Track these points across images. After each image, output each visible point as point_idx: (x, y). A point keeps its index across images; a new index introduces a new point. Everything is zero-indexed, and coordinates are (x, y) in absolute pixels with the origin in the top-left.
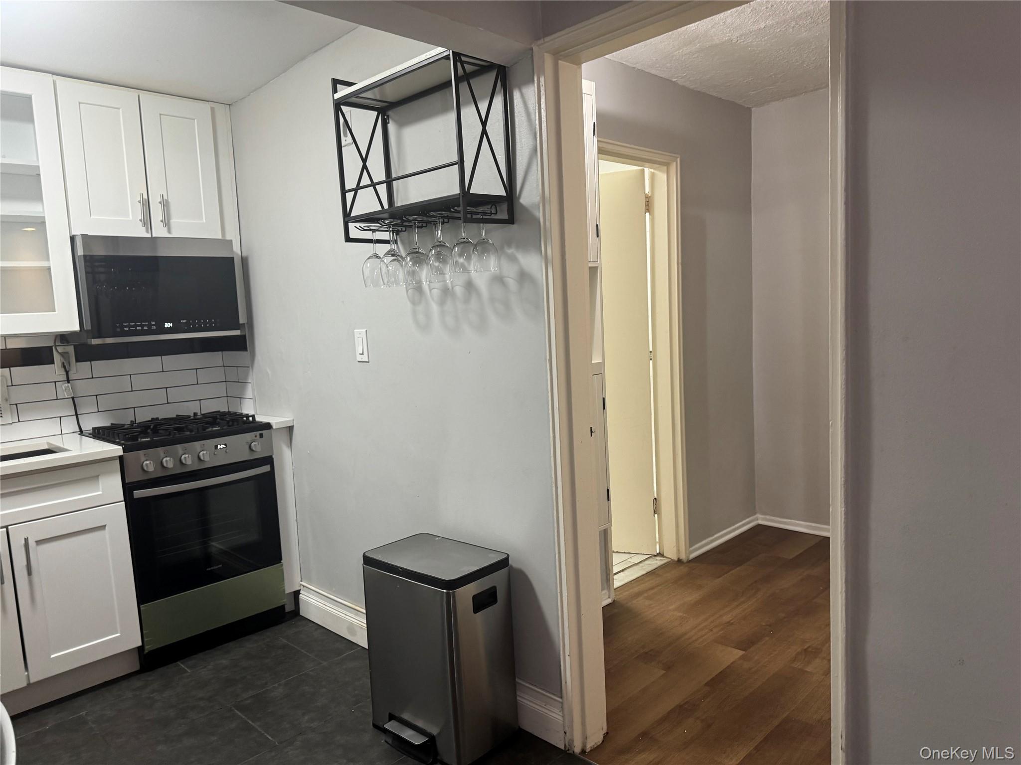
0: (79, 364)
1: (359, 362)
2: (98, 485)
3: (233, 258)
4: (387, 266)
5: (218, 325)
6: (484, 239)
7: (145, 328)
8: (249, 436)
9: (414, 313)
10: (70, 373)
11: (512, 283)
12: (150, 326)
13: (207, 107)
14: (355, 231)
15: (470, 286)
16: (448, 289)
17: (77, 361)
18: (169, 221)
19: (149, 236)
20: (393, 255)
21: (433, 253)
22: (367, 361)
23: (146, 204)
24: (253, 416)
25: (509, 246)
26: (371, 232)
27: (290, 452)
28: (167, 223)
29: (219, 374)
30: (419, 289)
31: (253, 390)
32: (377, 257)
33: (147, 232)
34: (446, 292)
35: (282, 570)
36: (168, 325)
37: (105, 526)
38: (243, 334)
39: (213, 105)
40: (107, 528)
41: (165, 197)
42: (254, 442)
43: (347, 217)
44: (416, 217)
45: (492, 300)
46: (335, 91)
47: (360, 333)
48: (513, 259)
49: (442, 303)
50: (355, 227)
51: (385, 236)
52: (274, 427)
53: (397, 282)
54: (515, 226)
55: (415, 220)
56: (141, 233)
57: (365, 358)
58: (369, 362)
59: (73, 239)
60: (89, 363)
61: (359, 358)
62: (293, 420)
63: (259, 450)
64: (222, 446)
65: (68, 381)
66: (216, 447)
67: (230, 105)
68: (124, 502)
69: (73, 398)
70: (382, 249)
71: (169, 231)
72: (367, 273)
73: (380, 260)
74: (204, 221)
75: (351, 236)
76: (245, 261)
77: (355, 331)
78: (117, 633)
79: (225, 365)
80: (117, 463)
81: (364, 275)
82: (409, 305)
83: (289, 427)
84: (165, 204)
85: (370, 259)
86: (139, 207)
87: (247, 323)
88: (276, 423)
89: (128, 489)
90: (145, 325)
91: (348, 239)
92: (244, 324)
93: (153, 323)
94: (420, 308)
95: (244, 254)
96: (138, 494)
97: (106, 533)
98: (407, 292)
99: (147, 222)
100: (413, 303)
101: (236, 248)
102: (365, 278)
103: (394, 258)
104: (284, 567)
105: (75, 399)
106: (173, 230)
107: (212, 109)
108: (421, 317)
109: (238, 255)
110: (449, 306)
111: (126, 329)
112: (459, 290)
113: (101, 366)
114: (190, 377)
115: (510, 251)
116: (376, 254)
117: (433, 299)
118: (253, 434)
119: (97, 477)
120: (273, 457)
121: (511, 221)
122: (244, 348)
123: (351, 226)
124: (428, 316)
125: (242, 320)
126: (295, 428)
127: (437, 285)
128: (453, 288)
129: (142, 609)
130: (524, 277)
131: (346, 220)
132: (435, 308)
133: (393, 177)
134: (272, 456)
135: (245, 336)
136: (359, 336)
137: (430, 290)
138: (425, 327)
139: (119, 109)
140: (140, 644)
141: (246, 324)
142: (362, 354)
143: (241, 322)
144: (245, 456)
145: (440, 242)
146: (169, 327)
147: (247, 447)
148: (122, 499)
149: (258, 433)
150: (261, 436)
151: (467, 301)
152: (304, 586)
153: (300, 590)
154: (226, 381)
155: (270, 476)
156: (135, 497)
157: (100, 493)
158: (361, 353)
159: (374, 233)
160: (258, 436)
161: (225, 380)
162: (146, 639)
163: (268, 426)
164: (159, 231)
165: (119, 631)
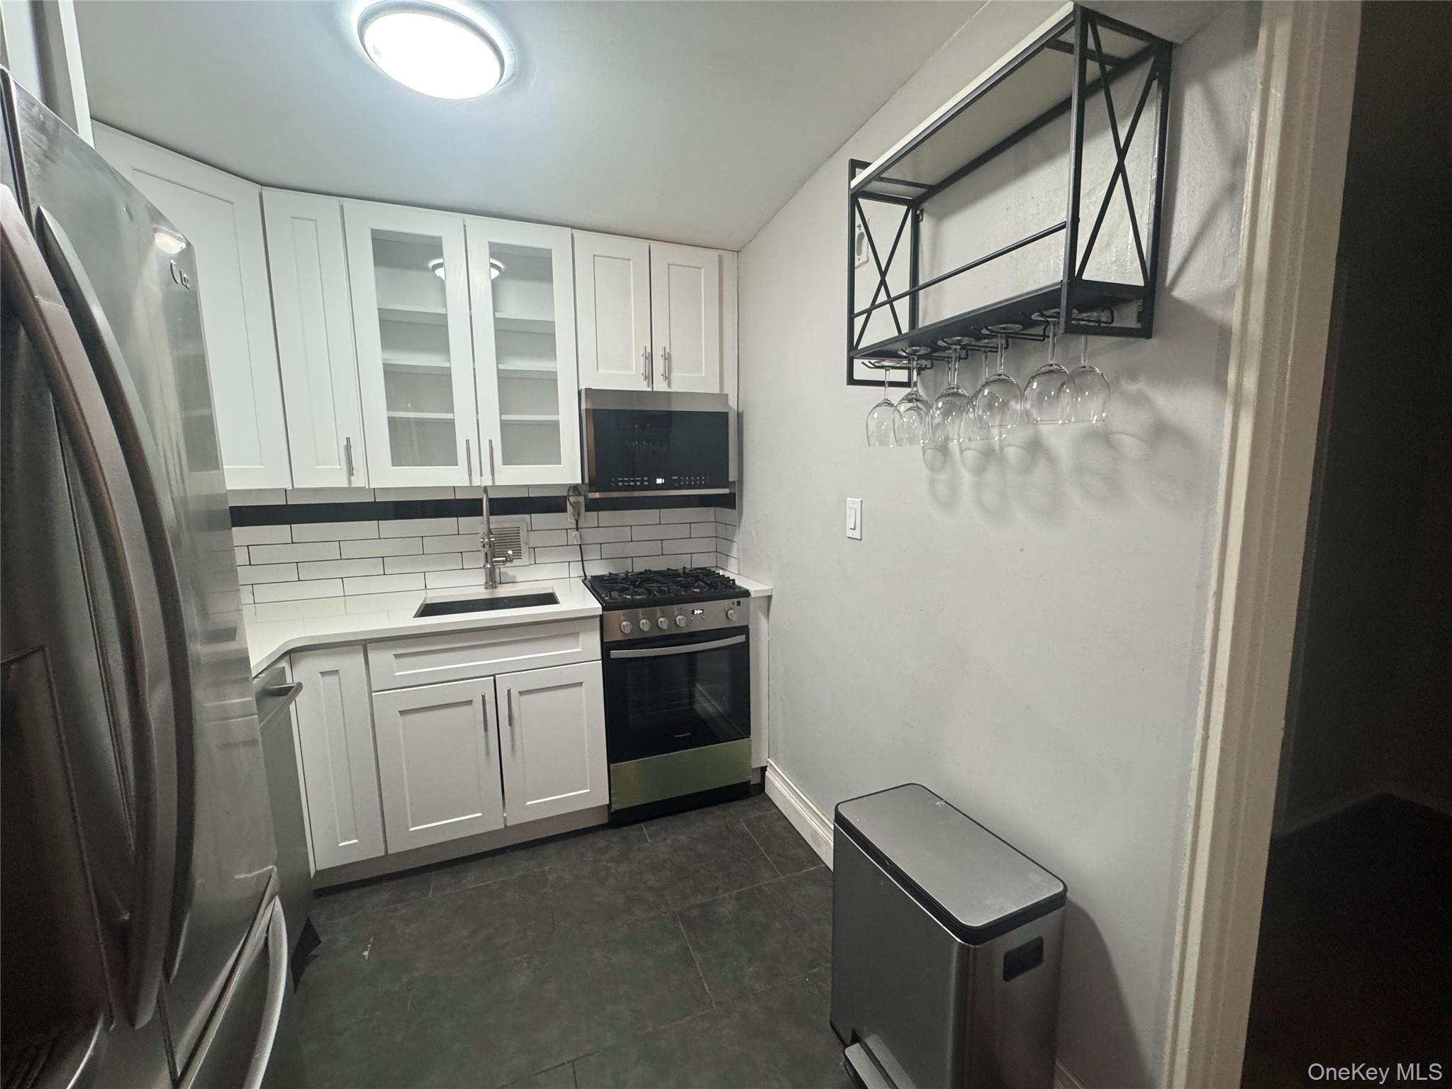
0: (588, 513)
1: (849, 538)
2: (578, 640)
3: (727, 414)
4: (901, 415)
5: (708, 483)
6: (1084, 367)
7: (638, 483)
8: (726, 603)
9: (932, 483)
10: (579, 522)
11: (1131, 446)
12: (642, 482)
13: (714, 254)
14: (862, 370)
15: (1035, 447)
16: (994, 451)
17: (586, 511)
18: (669, 374)
19: (650, 390)
20: (910, 401)
21: (986, 394)
22: (859, 538)
23: (650, 358)
24: (734, 580)
25: (1133, 377)
26: (884, 370)
27: (767, 620)
28: (667, 378)
29: (710, 530)
30: (944, 450)
31: (738, 549)
32: (889, 404)
33: (648, 386)
34: (990, 455)
35: (750, 746)
36: (659, 481)
37: (582, 683)
38: (733, 491)
39: (720, 252)
40: (583, 685)
41: (667, 350)
42: (731, 609)
43: (853, 351)
44: (959, 338)
45: (1079, 470)
46: (852, 176)
47: (853, 503)
48: (1140, 401)
49: (979, 471)
50: (863, 363)
51: (902, 376)
52: (753, 595)
53: (912, 440)
54: (1153, 342)
55: (958, 343)
56: (643, 386)
57: (857, 535)
58: (861, 540)
59: (579, 393)
60: (596, 513)
61: (850, 533)
62: (772, 589)
63: (736, 620)
64: (699, 612)
65: (577, 529)
66: (693, 612)
67: (738, 252)
68: (601, 661)
69: (580, 545)
70: (897, 394)
71: (669, 386)
72: (872, 425)
73: (893, 408)
74: (704, 374)
75: (856, 377)
76: (740, 416)
77: (848, 499)
78: (587, 789)
79: (717, 520)
80: (598, 621)
81: (869, 428)
82: (925, 472)
83: (768, 596)
84: (667, 358)
85: (879, 408)
86: (642, 360)
87: (738, 481)
88: (754, 591)
89: (606, 647)
90: (638, 481)
91: (851, 381)
92: (734, 482)
93: (646, 479)
94: (943, 476)
95: (740, 410)
96: (615, 654)
97: (583, 689)
98: (924, 452)
99: (650, 377)
100: (932, 469)
101: (732, 402)
102: (870, 432)
103: (911, 405)
104: (752, 743)
105: (582, 546)
106: (673, 385)
107: (720, 257)
108: (942, 490)
109: (733, 409)
110: (992, 474)
111: (620, 484)
112: (1012, 453)
113: (605, 516)
114: (684, 531)
115: (1132, 387)
116: (887, 400)
117: (964, 464)
118: (730, 601)
119: (578, 633)
120: (750, 626)
121: (1146, 330)
122: (733, 507)
123: (857, 362)
124: (953, 487)
125: (732, 477)
126: (773, 598)
127: (977, 443)
128: (1001, 449)
129: (611, 768)
130: (1161, 432)
131: (851, 355)
132: (966, 478)
133: (920, 284)
134: (747, 626)
135: (734, 494)
136: (853, 506)
137: (962, 452)
138: (948, 504)
139: (629, 260)
140: (608, 802)
141: (737, 484)
142: (854, 529)
143: (731, 479)
144: (722, 624)
145: (1000, 375)
146: (660, 482)
147: (725, 613)
148: (600, 657)
149: (736, 600)
150: (739, 603)
151: (1027, 468)
152: (771, 765)
153: (766, 767)
154: (716, 537)
155: (746, 645)
156: (612, 657)
157: (580, 650)
158: (853, 527)
159: (888, 372)
160: (736, 604)
161: (715, 535)
162: (613, 799)
163: (746, 594)
164: (660, 386)
165: (589, 787)
